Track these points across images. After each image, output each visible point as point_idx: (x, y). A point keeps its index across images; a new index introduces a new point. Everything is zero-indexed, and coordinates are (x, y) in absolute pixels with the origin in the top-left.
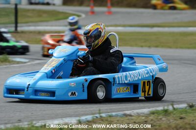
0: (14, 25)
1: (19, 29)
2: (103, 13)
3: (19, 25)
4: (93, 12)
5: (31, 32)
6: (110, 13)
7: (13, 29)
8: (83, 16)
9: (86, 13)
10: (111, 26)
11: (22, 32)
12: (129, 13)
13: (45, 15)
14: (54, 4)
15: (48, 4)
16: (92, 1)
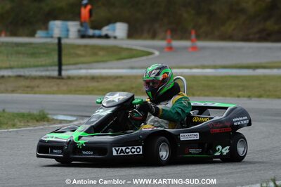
0: (57, 68)
1: (64, 73)
2: (185, 48)
3: (64, 67)
4: (170, 48)
5: (80, 78)
6: (194, 48)
7: (56, 73)
8: (157, 53)
9: (160, 49)
10: (197, 67)
11: (69, 78)
12: (221, 49)
13: (101, 53)
14: (115, 38)
15: (107, 37)
16: (169, 31)
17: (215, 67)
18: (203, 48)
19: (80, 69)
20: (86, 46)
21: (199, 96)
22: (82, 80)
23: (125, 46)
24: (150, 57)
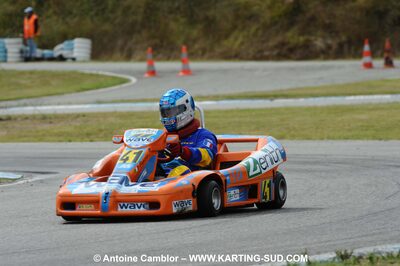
2: (174, 72)
4: (153, 73)
5: (26, 118)
6: (187, 72)
8: (134, 80)
9: (138, 74)
11: (9, 118)
12: (225, 71)
13: (54, 82)
14: (74, 59)
15: (61, 59)
16: (150, 49)
17: (216, 98)
18: (200, 71)
19: (25, 105)
20: (32, 72)
22: (28, 121)
23: (87, 72)
24: (124, 85)
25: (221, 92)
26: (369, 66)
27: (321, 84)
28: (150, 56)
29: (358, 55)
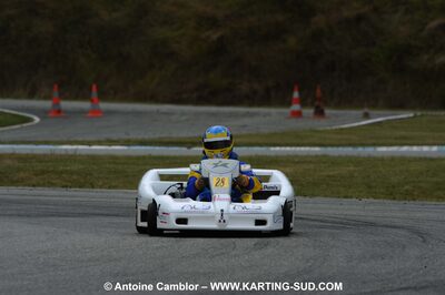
2: (82, 112)
4: (59, 111)
6: (96, 112)
8: (37, 119)
9: (42, 113)
12: (138, 114)
16: (56, 86)
17: (128, 143)
21: (101, 187)
24: (25, 125)
25: (133, 136)
26: (297, 114)
27: (244, 132)
28: (56, 94)
29: (286, 102)
